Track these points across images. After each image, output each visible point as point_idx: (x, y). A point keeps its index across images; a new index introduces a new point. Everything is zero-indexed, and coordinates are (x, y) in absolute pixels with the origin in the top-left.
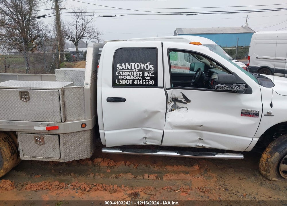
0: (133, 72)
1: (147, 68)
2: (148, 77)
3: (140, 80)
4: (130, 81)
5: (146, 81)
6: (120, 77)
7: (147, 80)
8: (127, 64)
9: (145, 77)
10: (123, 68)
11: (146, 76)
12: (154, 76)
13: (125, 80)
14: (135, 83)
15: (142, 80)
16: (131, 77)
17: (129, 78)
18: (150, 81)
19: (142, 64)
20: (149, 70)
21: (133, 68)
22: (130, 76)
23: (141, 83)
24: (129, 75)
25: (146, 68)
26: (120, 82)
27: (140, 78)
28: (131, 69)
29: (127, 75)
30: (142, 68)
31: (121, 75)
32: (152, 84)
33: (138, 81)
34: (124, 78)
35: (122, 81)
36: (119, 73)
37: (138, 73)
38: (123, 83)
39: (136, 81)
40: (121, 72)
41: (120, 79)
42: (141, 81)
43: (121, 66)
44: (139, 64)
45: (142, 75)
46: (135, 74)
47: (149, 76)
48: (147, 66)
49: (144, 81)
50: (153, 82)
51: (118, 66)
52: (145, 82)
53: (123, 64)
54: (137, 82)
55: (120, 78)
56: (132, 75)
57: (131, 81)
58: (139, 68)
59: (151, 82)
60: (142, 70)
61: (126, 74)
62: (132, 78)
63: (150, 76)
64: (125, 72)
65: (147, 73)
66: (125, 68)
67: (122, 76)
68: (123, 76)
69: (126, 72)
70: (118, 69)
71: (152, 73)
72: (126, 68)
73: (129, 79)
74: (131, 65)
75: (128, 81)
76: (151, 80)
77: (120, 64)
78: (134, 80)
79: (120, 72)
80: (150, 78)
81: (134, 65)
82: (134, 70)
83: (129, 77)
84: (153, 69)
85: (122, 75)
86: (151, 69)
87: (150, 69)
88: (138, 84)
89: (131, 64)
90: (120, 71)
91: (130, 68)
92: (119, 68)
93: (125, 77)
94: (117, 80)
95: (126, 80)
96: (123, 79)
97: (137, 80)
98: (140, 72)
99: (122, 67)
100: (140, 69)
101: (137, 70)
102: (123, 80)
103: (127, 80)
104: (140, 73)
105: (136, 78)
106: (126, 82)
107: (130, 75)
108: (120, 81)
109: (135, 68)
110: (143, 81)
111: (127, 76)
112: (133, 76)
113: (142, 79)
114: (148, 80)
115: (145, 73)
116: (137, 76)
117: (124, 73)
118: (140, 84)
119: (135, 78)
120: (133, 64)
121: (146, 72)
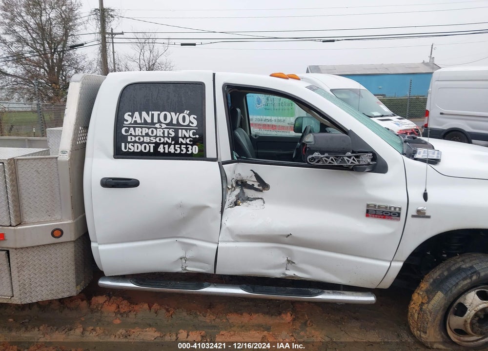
0: (156, 128)
1: (184, 121)
2: (187, 138)
3: (170, 145)
4: (150, 146)
5: (183, 146)
6: (129, 138)
7: (184, 144)
8: (144, 114)
9: (181, 140)
10: (135, 122)
11: (182, 137)
12: (197, 136)
13: (139, 145)
14: (161, 149)
15: (175, 145)
16: (152, 138)
17: (149, 141)
18: (190, 147)
19: (173, 114)
20: (188, 125)
21: (156, 120)
22: (150, 137)
23: (172, 151)
24: (147, 135)
25: (181, 122)
26: (129, 148)
27: (170, 141)
28: (153, 123)
29: (144, 134)
30: (175, 122)
31: (131, 135)
32: (194, 152)
33: (166, 146)
34: (137, 140)
35: (134, 146)
36: (127, 131)
37: (166, 131)
38: (136, 150)
39: (162, 146)
40: (132, 129)
41: (129, 143)
42: (172, 146)
43: (132, 116)
44: (168, 113)
45: (173, 134)
46: (160, 133)
47: (188, 136)
48: (184, 118)
49: (179, 146)
50: (195, 150)
51: (126, 116)
52: (180, 148)
53: (137, 114)
54: (164, 148)
55: (129, 140)
56: (154, 134)
57: (152, 146)
58: (168, 120)
59: (192, 149)
60: (174, 125)
61: (141, 132)
62: (154, 141)
63: (190, 137)
64: (140, 129)
65: (184, 131)
66: (139, 121)
67: (133, 136)
68: (135, 136)
69: (142, 128)
70: (125, 122)
71: (194, 132)
72: (143, 122)
73: (148, 143)
74: (153, 115)
75: (145, 147)
76: (192, 145)
77: (130, 114)
78: (157, 145)
79: (129, 129)
80: (190, 141)
81: (159, 115)
82: (157, 126)
83: (148, 138)
84: (195, 123)
85: (133, 134)
86: (193, 123)
87: (191, 124)
88: (167, 151)
89: (153, 112)
90: (129, 127)
91: (149, 120)
92: (127, 121)
93: (139, 139)
94: (123, 145)
95: (141, 143)
96: (135, 142)
97: (164, 144)
98: (170, 129)
99: (134, 119)
100: (171, 124)
101: (164, 126)
102: (136, 145)
103: (143, 145)
104: (171, 131)
105: (162, 141)
106: (141, 148)
107: (150, 134)
108: (130, 146)
109: (159, 121)
110: (177, 146)
111: (143, 136)
112: (156, 136)
113: (173, 142)
114: (186, 144)
115: (180, 131)
116: (164, 137)
117: (138, 131)
118: (169, 152)
119: (160, 140)
120: (156, 113)
121: (182, 129)
